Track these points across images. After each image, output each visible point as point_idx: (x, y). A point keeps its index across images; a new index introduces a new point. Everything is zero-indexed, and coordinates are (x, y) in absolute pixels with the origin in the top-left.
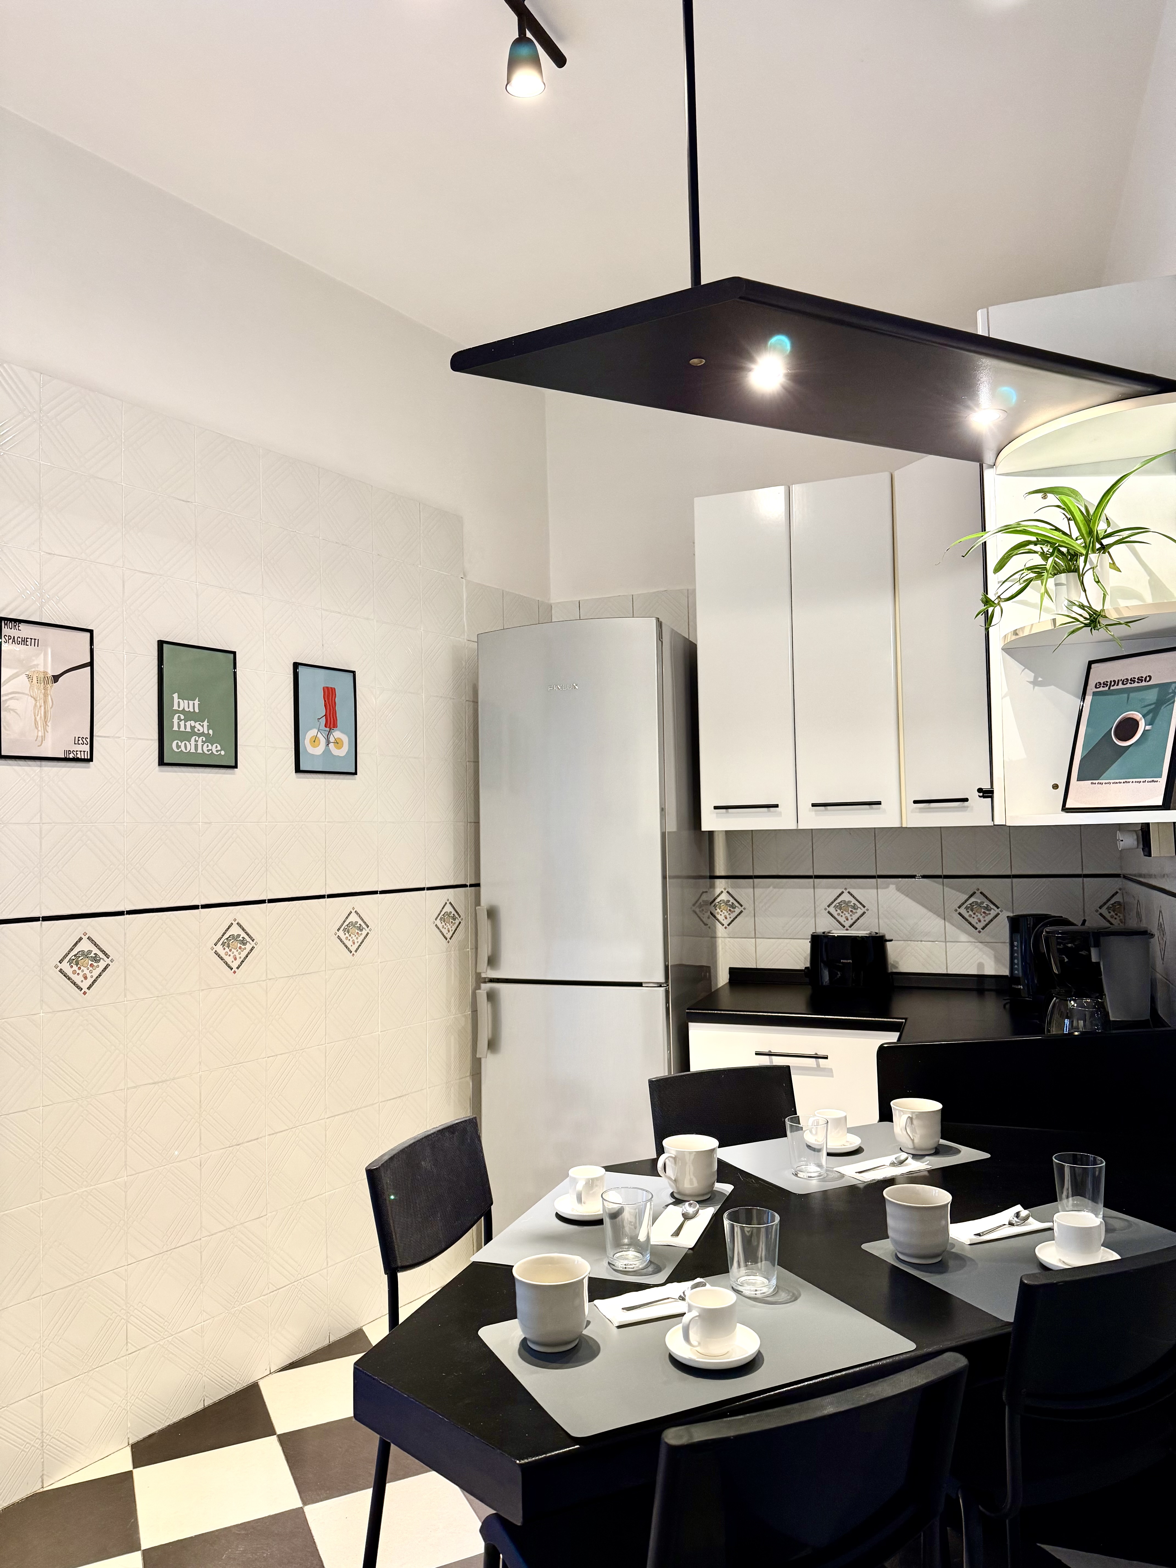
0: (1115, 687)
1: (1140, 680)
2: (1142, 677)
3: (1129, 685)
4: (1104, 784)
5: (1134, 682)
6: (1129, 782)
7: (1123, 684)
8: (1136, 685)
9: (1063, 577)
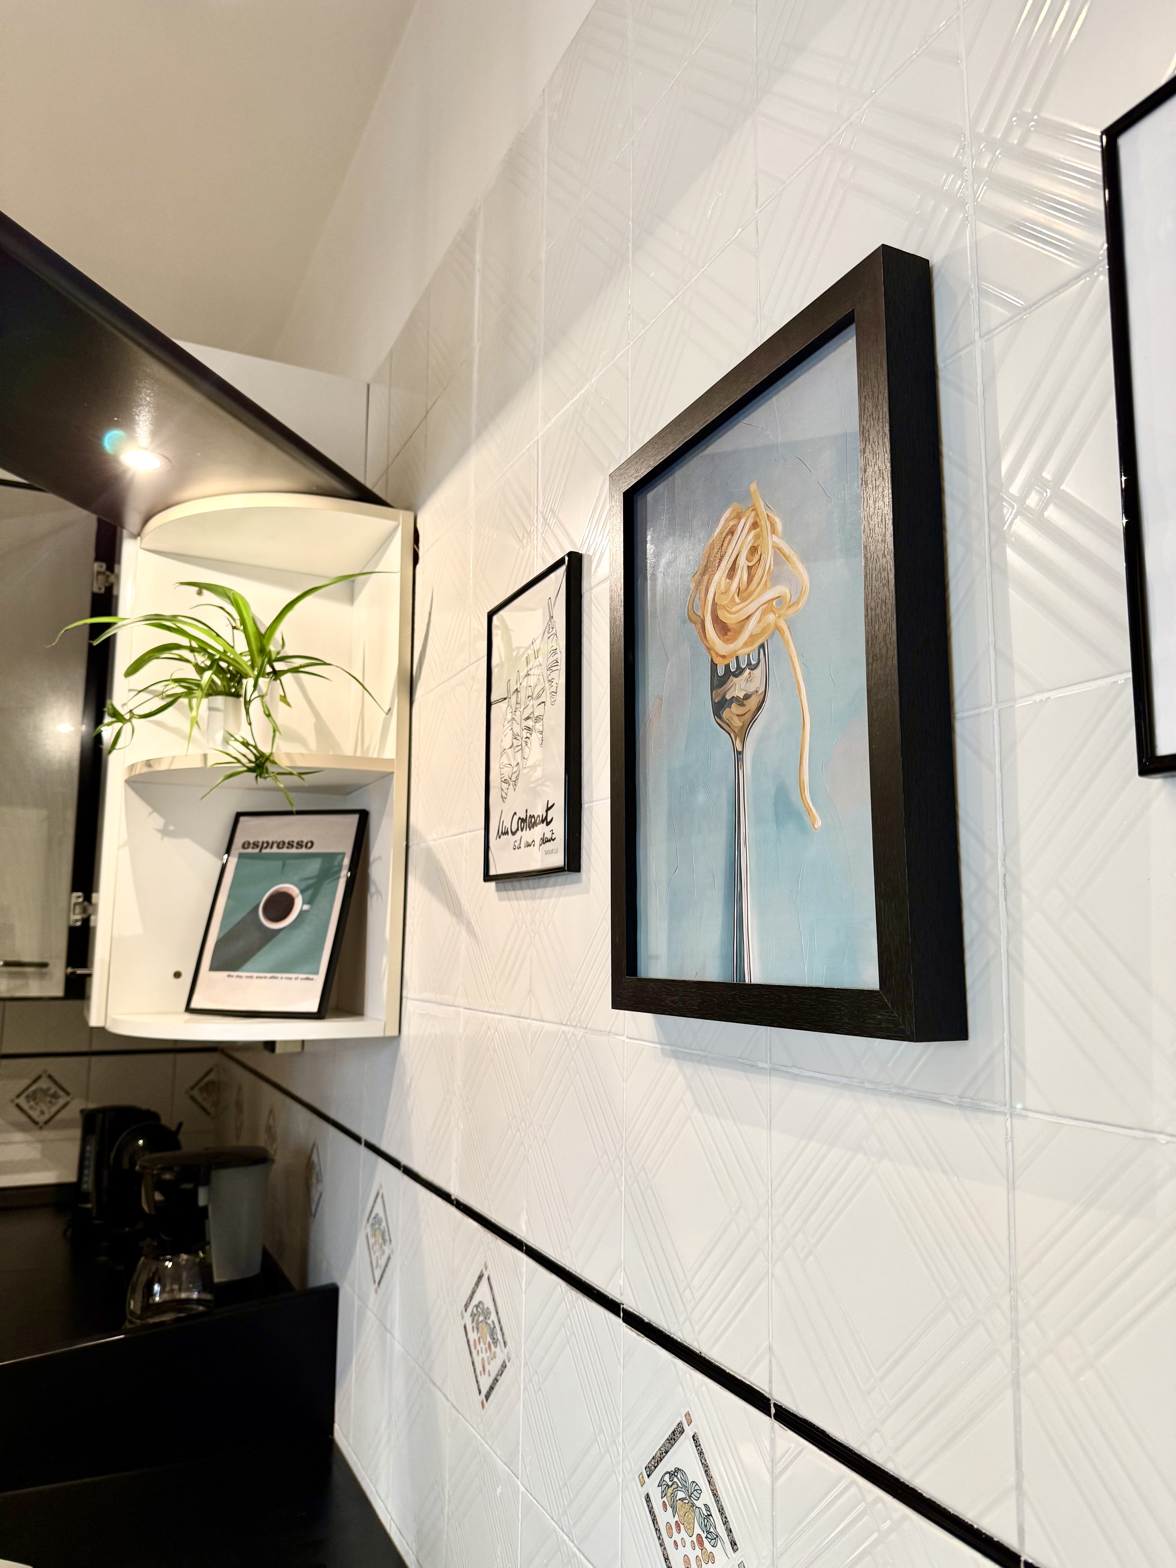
0: (268, 851)
1: (300, 845)
2: (302, 842)
3: (285, 850)
4: (244, 978)
5: (292, 846)
6: (277, 978)
7: (278, 847)
8: (294, 850)
9: (219, 701)
